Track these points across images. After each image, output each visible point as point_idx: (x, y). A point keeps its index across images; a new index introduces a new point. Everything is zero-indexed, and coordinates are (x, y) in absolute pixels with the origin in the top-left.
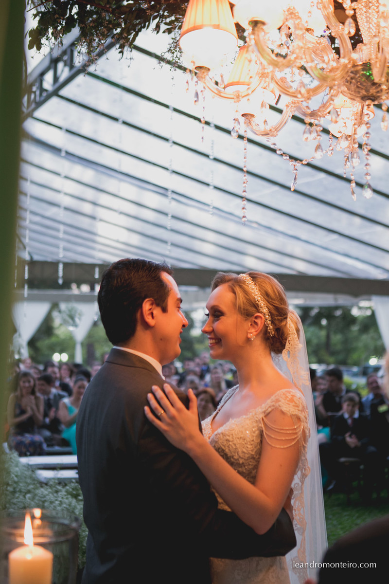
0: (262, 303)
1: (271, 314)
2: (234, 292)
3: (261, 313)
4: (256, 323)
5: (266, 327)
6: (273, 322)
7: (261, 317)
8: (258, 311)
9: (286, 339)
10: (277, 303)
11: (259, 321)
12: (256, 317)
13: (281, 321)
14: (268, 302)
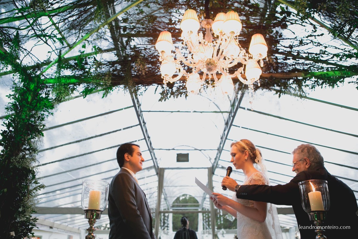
0: (246, 147)
1: (250, 149)
2: (236, 146)
3: (247, 150)
4: (246, 154)
5: (249, 154)
6: (251, 152)
7: (247, 151)
8: (246, 150)
9: (256, 156)
10: (251, 146)
11: (247, 153)
12: (246, 152)
13: (254, 151)
14: (248, 146)
